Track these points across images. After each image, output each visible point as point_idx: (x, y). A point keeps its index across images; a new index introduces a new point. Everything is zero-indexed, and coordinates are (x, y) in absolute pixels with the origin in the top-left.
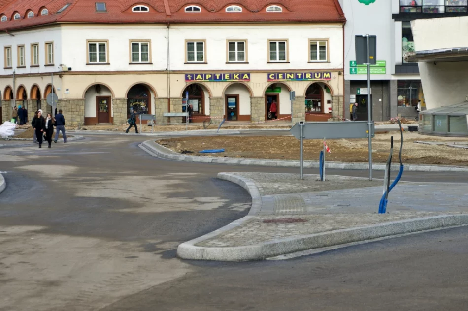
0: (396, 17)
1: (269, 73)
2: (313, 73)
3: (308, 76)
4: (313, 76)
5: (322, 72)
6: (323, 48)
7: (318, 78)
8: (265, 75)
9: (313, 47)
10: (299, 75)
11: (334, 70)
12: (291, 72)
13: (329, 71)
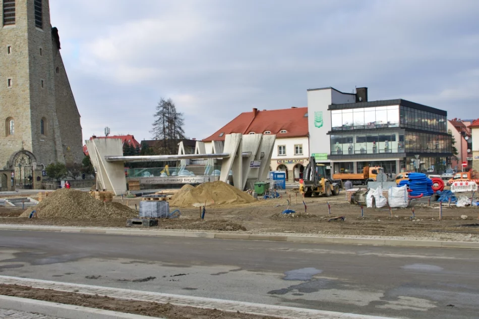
0: (327, 134)
1: (278, 160)
2: (295, 159)
3: (294, 161)
4: (295, 161)
5: (299, 159)
6: (301, 148)
7: (298, 162)
8: (276, 161)
9: (297, 148)
10: (290, 161)
11: (305, 158)
12: (286, 159)
13: (303, 159)
